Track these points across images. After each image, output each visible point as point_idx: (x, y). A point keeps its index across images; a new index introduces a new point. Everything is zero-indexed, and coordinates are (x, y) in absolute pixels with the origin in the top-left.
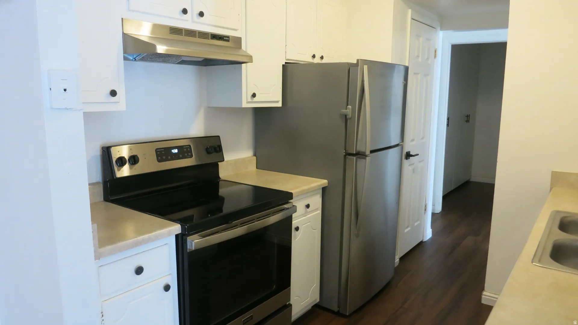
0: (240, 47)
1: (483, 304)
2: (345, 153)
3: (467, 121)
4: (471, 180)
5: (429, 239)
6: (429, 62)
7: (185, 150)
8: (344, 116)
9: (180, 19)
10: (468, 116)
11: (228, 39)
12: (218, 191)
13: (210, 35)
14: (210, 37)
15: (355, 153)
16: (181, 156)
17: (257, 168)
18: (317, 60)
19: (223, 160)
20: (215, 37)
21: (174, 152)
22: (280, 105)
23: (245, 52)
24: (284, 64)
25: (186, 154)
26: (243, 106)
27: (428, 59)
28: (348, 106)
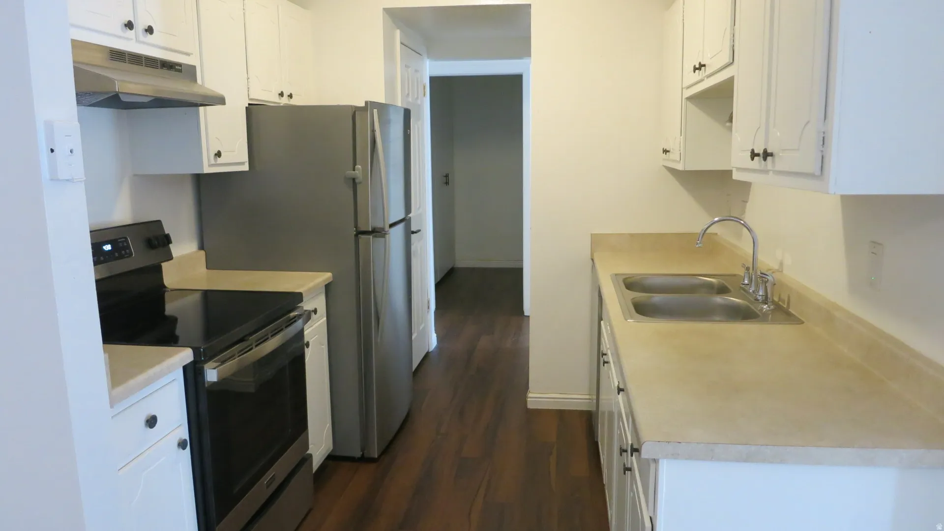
0: (195, 80)
1: (529, 409)
2: (356, 231)
3: (446, 183)
4: (455, 266)
5: (435, 348)
6: (419, 102)
7: (121, 244)
8: (352, 181)
9: (120, 37)
10: (447, 176)
11: (181, 68)
12: (164, 310)
13: (159, 62)
14: (159, 65)
15: (370, 230)
16: (117, 254)
17: (207, 268)
18: (284, 101)
19: (169, 257)
20: (165, 65)
21: (106, 249)
22: (246, 168)
23: (202, 86)
24: (247, 106)
25: (123, 252)
26: (205, 172)
27: (417, 98)
28: (356, 167)
